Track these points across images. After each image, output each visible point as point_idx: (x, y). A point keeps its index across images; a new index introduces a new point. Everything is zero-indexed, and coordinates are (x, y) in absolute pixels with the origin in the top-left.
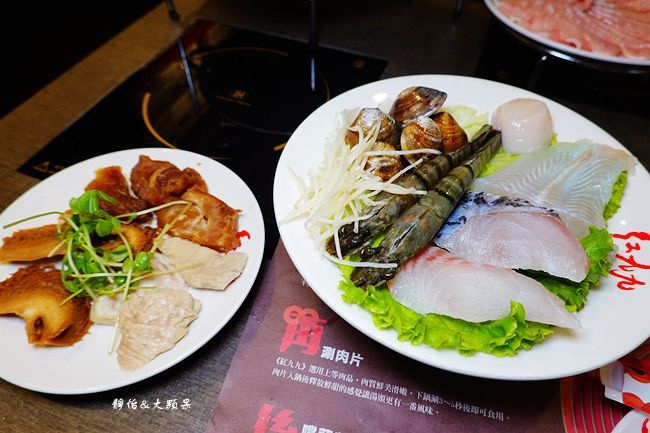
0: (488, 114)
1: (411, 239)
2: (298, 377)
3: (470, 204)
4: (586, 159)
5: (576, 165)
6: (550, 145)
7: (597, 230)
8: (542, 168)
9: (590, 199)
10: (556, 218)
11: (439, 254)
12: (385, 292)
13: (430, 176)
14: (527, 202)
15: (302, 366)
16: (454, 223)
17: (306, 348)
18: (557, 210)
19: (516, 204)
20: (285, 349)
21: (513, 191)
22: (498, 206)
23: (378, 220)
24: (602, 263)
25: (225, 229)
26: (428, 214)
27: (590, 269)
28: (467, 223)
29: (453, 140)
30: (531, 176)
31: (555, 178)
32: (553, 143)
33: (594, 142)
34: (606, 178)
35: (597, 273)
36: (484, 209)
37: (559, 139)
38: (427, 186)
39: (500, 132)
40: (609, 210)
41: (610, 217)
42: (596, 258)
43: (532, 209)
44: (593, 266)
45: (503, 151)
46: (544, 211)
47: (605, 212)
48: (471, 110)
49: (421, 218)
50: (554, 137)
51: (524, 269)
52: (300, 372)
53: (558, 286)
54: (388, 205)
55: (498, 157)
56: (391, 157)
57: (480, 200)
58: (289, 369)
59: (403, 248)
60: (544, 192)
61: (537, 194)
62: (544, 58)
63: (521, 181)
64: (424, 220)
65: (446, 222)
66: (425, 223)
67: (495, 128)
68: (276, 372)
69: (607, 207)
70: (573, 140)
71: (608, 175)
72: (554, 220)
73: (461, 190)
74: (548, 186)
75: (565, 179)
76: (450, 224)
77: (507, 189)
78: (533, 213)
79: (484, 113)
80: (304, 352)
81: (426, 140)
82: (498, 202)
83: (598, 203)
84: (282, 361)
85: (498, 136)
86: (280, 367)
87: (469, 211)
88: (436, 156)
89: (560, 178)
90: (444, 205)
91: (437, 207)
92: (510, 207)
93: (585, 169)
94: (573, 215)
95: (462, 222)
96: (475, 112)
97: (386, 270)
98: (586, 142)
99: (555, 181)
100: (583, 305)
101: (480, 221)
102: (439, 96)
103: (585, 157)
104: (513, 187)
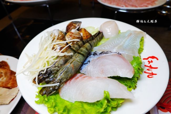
0: (98, 28)
1: (66, 72)
3: (92, 56)
4: (130, 36)
5: (127, 38)
6: (119, 34)
7: (135, 57)
8: (116, 40)
9: (133, 48)
10: (120, 55)
11: (81, 76)
12: (57, 96)
13: (76, 48)
14: (110, 52)
16: (86, 64)
18: (120, 52)
19: (107, 53)
21: (106, 49)
22: (101, 55)
23: (55, 67)
24: (139, 69)
25: (11, 80)
26: (74, 61)
27: (135, 72)
28: (90, 63)
29: (87, 37)
30: (113, 43)
31: (121, 43)
32: (119, 33)
33: (132, 30)
34: (137, 40)
35: (138, 73)
36: (96, 57)
37: (121, 32)
38: (75, 52)
39: (102, 32)
40: (140, 51)
41: (141, 53)
42: (137, 67)
43: (112, 54)
44: (136, 71)
45: (105, 38)
46: (116, 54)
47: (139, 51)
48: (93, 27)
49: (71, 63)
50: (119, 31)
51: (111, 76)
53: (126, 81)
54: (59, 61)
55: (102, 40)
56: (62, 44)
57: (95, 54)
59: (63, 76)
60: (116, 48)
61: (114, 48)
62: (116, 12)
63: (109, 45)
64: (72, 64)
65: (83, 64)
66: (73, 65)
67: (101, 31)
69: (139, 50)
70: (125, 31)
71: (137, 39)
72: (120, 56)
73: (87, 51)
74: (118, 46)
75: (124, 43)
76: (84, 64)
77: (104, 49)
78: (112, 55)
79: (97, 28)
81: (74, 36)
82: (101, 53)
83: (136, 49)
85: (102, 33)
87: (91, 58)
88: (78, 41)
89: (122, 43)
90: (81, 57)
91: (78, 59)
92: (105, 54)
93: (130, 39)
94: (126, 53)
95: (88, 63)
96: (94, 28)
97: (55, 86)
98: (129, 31)
99: (121, 44)
100: (136, 87)
101: (95, 61)
102: (79, 23)
103: (129, 35)
104: (106, 48)
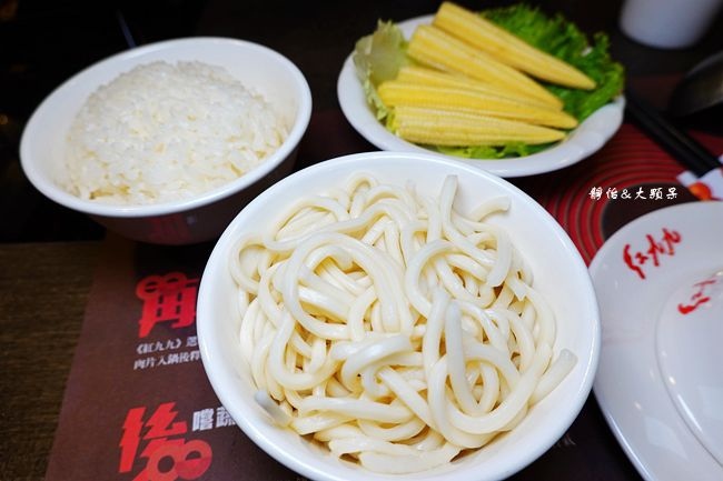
2: (173, 359)
15: (175, 344)
17: (177, 321)
20: (148, 332)
52: (173, 352)
58: (156, 355)
68: (141, 364)
80: (175, 326)
84: (145, 348)
86: (144, 357)
